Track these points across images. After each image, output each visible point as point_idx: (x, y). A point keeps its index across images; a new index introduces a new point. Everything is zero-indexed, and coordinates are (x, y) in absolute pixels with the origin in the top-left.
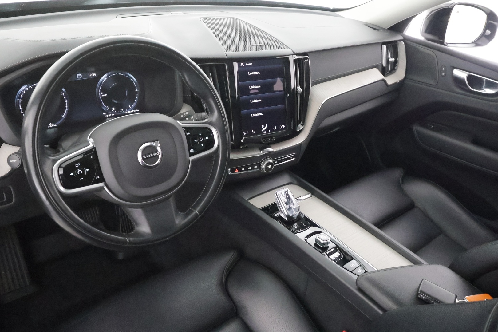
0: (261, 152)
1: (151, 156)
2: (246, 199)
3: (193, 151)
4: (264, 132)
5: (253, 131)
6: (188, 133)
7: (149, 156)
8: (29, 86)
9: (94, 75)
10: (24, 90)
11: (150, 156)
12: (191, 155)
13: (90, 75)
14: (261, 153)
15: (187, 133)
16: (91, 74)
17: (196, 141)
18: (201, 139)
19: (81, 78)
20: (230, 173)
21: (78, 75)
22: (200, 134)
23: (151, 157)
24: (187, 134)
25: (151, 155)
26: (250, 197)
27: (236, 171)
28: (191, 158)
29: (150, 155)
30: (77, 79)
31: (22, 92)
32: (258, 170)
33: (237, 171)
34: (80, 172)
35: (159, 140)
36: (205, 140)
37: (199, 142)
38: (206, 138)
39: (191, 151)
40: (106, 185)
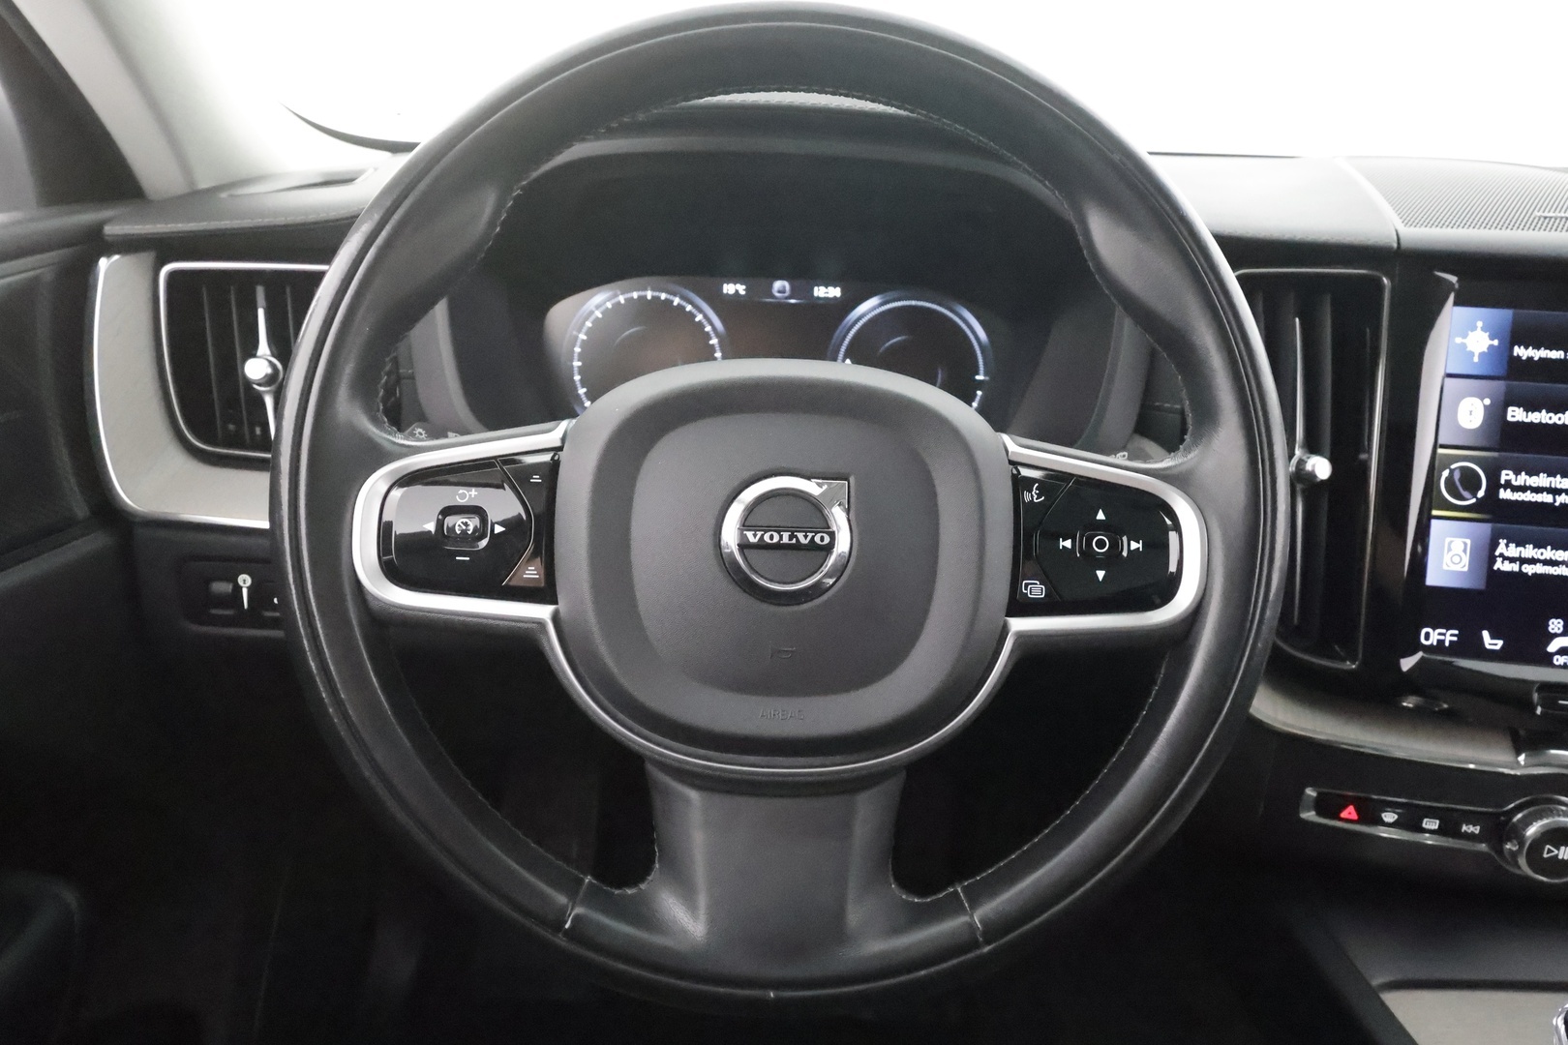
0: (1522, 758)
1: (786, 539)
2: (1375, 982)
3: (1036, 590)
4: (1559, 660)
5: (1486, 634)
6: (1032, 496)
7: (772, 537)
8: (616, 296)
9: (835, 292)
10: (598, 307)
11: (776, 539)
12: (1021, 607)
13: (820, 292)
14: (1521, 765)
15: (1030, 491)
16: (822, 288)
17: (1068, 544)
18: (1100, 544)
19: (787, 298)
20: (1310, 815)
21: (778, 285)
22: (1101, 516)
23: (779, 546)
24: (1027, 497)
25: (786, 536)
26: (1399, 977)
27: (1344, 815)
28: (1019, 624)
29: (779, 532)
30: (773, 297)
31: (592, 312)
32: (1483, 847)
33: (1354, 816)
34: (464, 527)
35: (852, 479)
36: (1125, 554)
37: (1088, 553)
38: (1134, 545)
39: (1026, 589)
40: (556, 618)
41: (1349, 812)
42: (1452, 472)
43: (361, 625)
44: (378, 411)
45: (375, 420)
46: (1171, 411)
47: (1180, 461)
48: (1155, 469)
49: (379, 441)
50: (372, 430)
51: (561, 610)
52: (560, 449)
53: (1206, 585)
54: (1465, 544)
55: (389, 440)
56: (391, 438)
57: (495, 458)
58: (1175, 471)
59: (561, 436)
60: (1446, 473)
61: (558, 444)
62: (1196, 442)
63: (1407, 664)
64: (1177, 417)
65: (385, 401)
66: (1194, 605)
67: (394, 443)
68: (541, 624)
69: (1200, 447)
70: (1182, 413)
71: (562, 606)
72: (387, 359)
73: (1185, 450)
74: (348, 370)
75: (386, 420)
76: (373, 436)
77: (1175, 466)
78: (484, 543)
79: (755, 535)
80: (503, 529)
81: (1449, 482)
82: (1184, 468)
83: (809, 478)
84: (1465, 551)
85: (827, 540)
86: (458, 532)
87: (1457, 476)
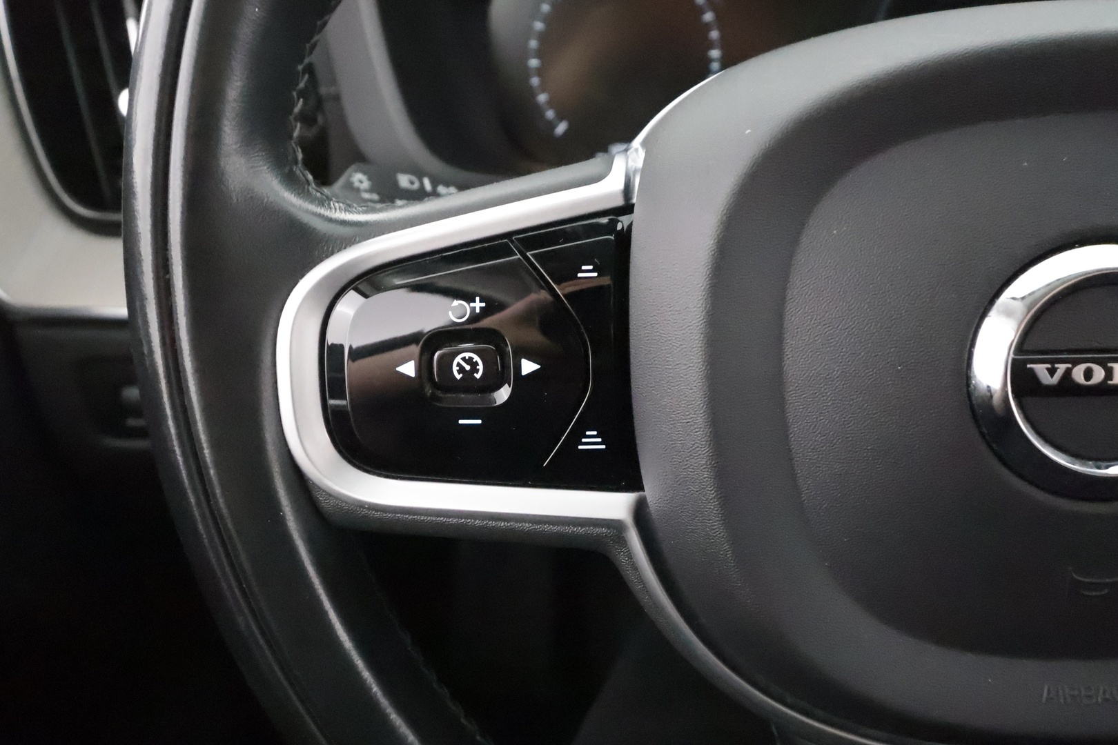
7: (1088, 374)
11: (1099, 374)
29: (1102, 363)
34: (468, 368)
40: (640, 512)
43: (310, 541)
44: (296, 162)
45: (291, 181)
49: (306, 218)
50: (291, 200)
51: (649, 499)
52: (628, 208)
55: (320, 216)
56: (322, 211)
57: (508, 235)
59: (621, 186)
61: (619, 202)
65: (304, 144)
67: (330, 220)
68: (615, 526)
71: (652, 491)
72: (300, 68)
74: (235, 90)
75: (310, 177)
76: (293, 210)
78: (503, 394)
79: (1052, 372)
80: (538, 367)
86: (458, 377)
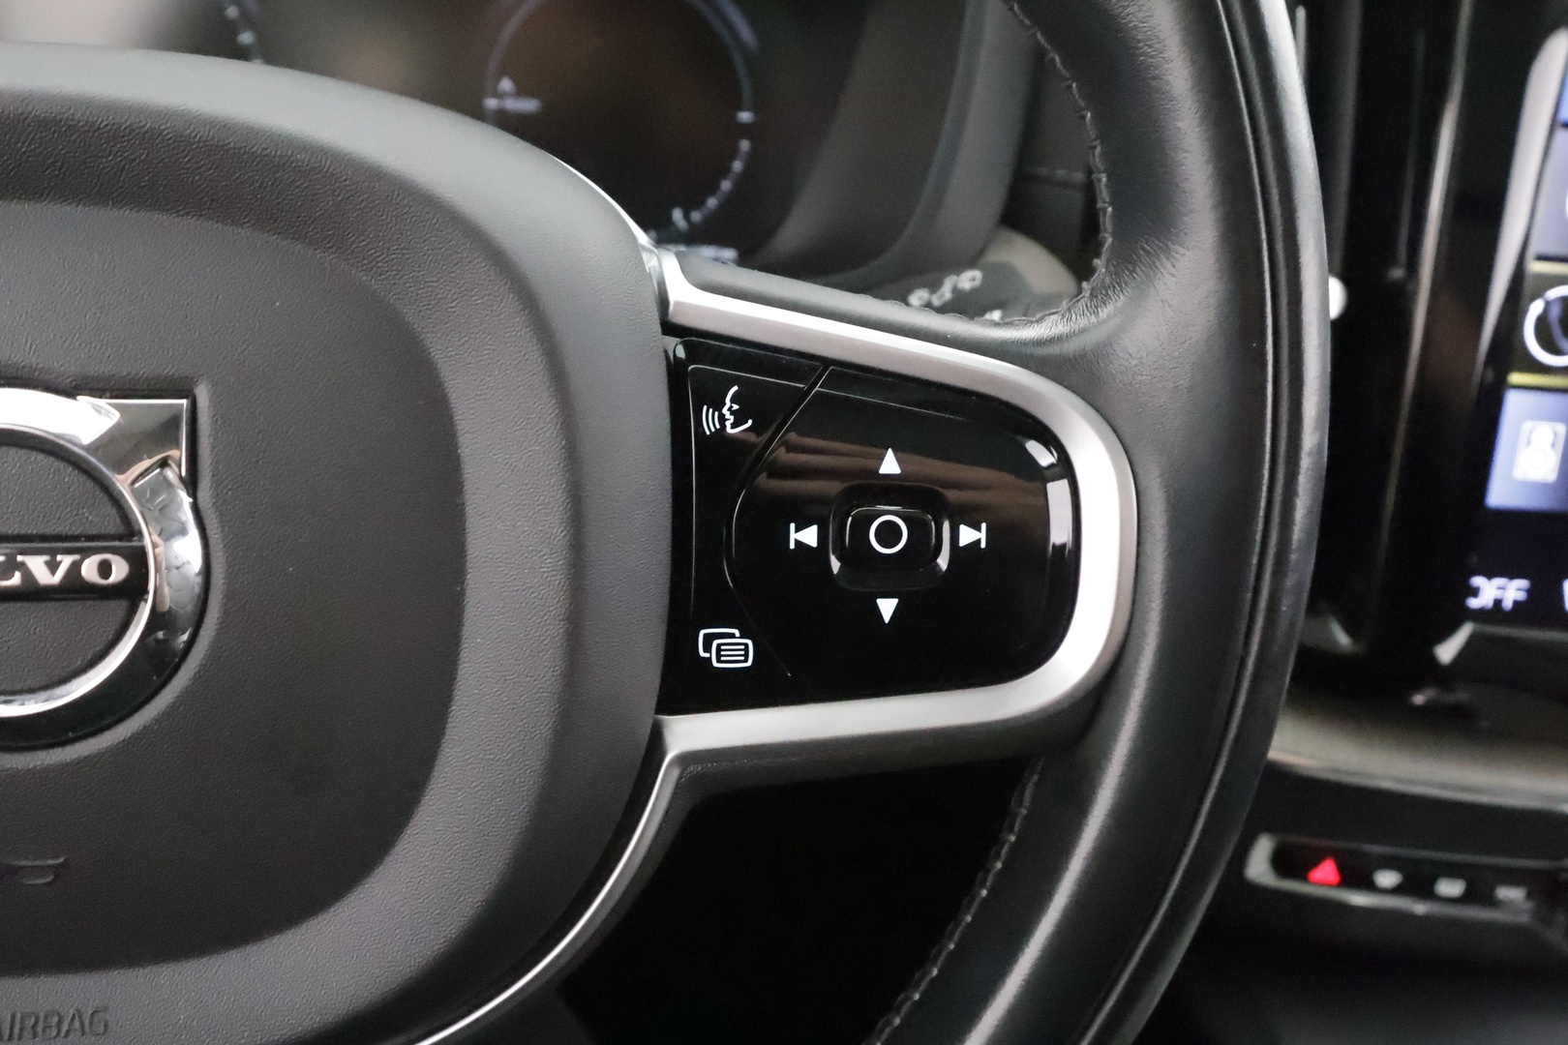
3: (729, 650)
6: (723, 419)
15: (718, 405)
17: (810, 536)
18: (889, 534)
22: (889, 465)
24: (710, 422)
27: (1317, 874)
28: (691, 736)
33: (1332, 876)
35: (203, 394)
36: (943, 562)
37: (858, 555)
38: (967, 535)
39: (707, 649)
41: (1326, 871)
42: (1548, 304)
46: (1065, 184)
47: (1083, 322)
48: (1024, 343)
53: (1130, 622)
54: (1555, 434)
58: (1070, 348)
60: (1536, 309)
62: (1118, 281)
63: (1447, 651)
64: (1078, 197)
66: (1101, 672)
69: (1128, 291)
70: (1090, 189)
73: (1092, 296)
77: (1068, 337)
81: (1542, 324)
82: (1088, 341)
83: (70, 393)
84: (1553, 446)
85: (120, 570)
87: (1555, 313)
